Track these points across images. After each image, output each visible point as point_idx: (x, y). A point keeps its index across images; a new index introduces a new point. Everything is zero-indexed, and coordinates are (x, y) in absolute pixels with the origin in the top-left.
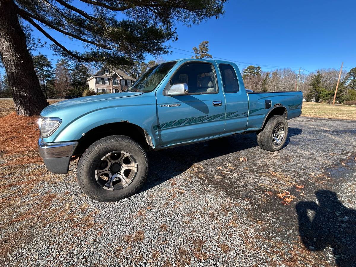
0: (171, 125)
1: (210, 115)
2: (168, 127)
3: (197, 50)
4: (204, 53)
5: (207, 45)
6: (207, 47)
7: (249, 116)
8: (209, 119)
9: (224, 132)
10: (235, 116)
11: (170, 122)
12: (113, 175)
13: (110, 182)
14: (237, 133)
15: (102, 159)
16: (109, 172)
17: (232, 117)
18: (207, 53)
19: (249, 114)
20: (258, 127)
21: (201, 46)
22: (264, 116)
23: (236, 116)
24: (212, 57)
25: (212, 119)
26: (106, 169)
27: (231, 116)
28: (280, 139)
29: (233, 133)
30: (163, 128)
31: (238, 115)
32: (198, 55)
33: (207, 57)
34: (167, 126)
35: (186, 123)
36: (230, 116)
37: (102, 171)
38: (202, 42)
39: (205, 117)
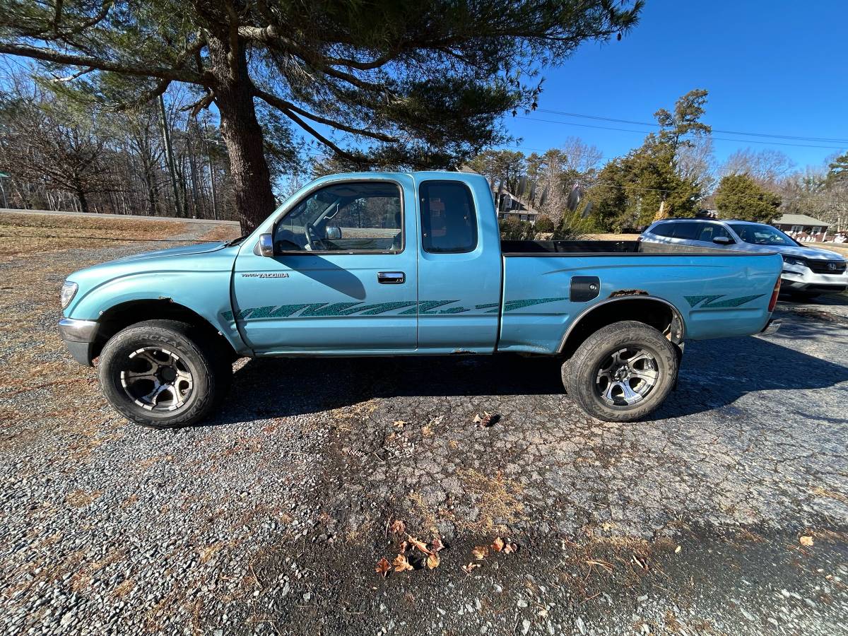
0: (265, 313)
1: (368, 301)
2: (259, 317)
3: (668, 117)
4: (687, 120)
5: (700, 100)
6: (701, 106)
7: (504, 314)
8: (368, 310)
9: (418, 345)
10: (452, 310)
11: (264, 308)
12: (162, 384)
13: (154, 396)
14: (467, 352)
15: (131, 356)
16: (156, 378)
17: (442, 312)
18: (697, 120)
19: (505, 310)
20: (546, 347)
21: (683, 103)
22: (566, 319)
23: (457, 311)
24: (709, 131)
25: (377, 310)
26: (148, 373)
27: (439, 309)
28: (642, 391)
29: (453, 350)
30: (250, 317)
31: (461, 310)
32: (668, 129)
33: (694, 131)
34: (256, 314)
35: (303, 314)
36: (434, 310)
37: (140, 374)
38: (686, 94)
39: (353, 304)
